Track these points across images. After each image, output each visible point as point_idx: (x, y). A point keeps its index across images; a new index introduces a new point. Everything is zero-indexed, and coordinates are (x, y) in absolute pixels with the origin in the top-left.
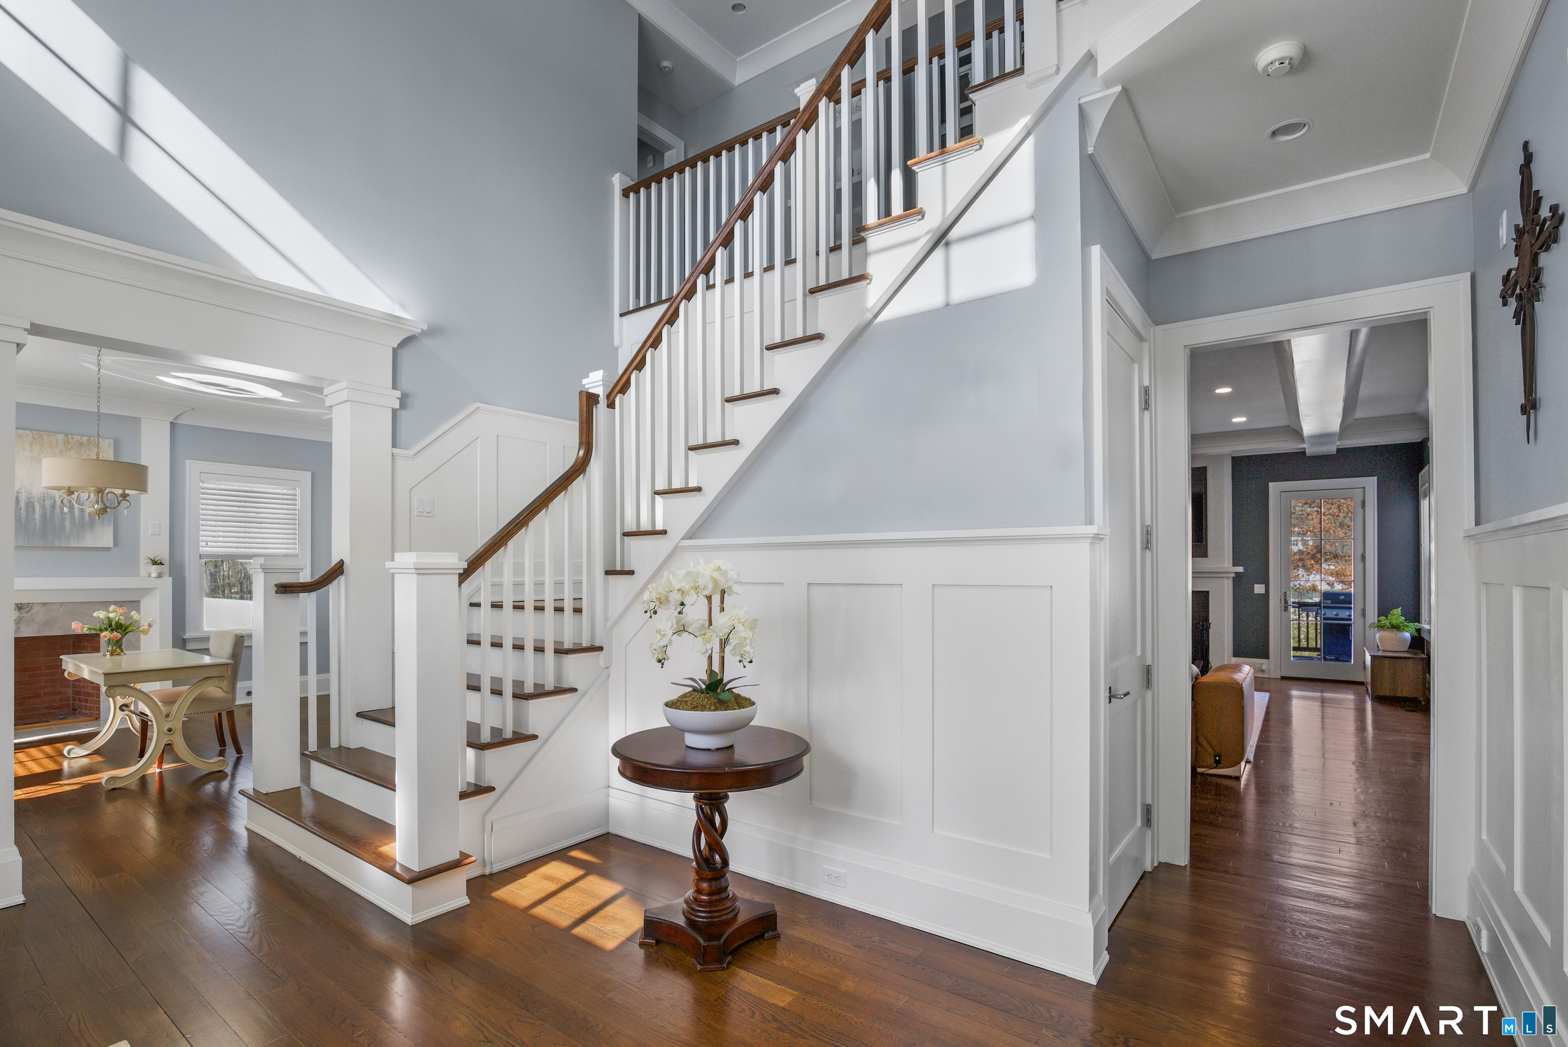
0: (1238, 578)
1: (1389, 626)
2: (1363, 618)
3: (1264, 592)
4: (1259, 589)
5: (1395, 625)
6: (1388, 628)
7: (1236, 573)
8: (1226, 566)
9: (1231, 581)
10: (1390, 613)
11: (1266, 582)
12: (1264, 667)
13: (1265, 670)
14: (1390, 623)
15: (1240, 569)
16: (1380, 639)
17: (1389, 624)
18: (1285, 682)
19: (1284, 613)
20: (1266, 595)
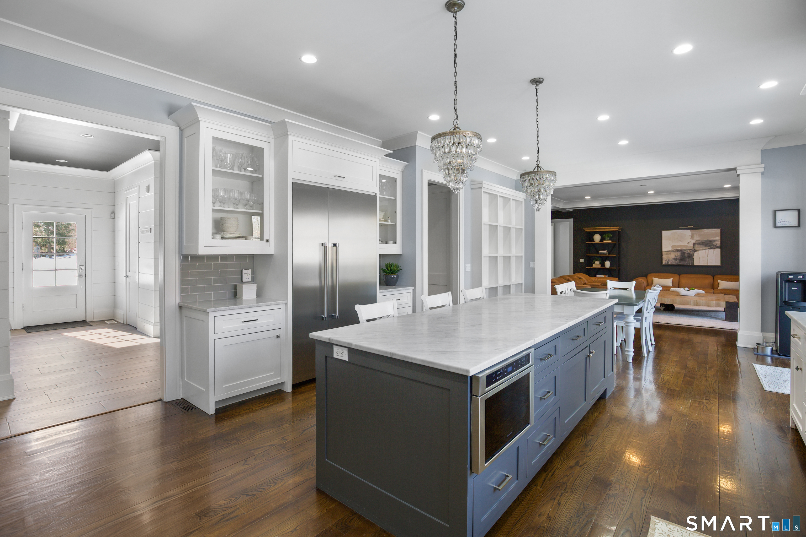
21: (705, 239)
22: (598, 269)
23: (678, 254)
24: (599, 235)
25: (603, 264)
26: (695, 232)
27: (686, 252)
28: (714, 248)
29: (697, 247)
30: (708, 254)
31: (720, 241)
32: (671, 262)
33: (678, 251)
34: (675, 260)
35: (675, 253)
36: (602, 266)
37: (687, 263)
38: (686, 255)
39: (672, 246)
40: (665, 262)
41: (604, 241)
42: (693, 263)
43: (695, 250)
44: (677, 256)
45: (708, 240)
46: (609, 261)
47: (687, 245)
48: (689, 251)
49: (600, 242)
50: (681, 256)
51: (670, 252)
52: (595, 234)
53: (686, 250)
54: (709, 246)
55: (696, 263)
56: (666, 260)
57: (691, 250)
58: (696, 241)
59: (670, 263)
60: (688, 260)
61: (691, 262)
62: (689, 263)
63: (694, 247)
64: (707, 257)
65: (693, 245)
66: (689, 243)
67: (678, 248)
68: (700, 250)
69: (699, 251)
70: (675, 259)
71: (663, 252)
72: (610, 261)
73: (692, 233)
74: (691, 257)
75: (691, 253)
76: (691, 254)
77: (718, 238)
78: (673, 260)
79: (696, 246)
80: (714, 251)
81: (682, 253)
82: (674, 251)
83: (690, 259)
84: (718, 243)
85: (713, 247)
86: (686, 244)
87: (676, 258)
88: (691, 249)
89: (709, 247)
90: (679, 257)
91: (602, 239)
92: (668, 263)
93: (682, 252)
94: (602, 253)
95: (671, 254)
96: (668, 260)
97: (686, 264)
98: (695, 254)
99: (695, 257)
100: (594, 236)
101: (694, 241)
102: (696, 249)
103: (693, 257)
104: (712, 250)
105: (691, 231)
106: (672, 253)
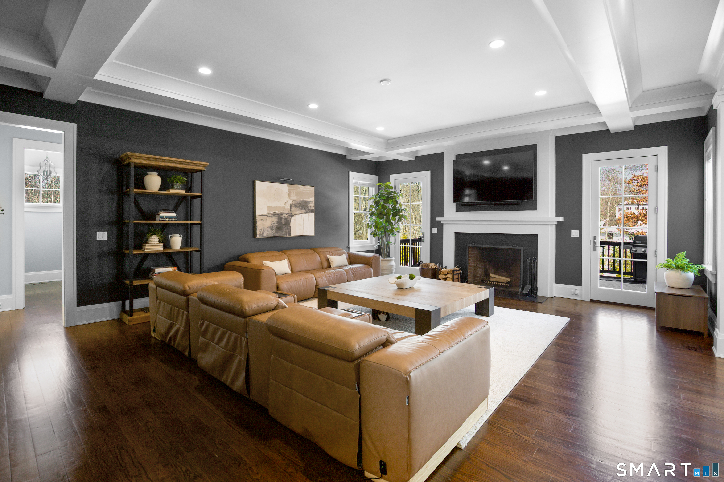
0: (559, 225)
1: (675, 267)
2: (655, 257)
3: (578, 236)
4: (575, 234)
5: (680, 266)
6: (674, 268)
7: (558, 222)
8: (550, 216)
9: (554, 227)
10: (676, 256)
11: (580, 228)
12: (577, 292)
13: (579, 294)
14: (675, 264)
15: (561, 219)
16: (667, 277)
17: (674, 266)
18: (592, 305)
19: (593, 252)
20: (580, 239)
21: (301, 200)
22: (156, 254)
23: (275, 219)
24: (158, 175)
25: (166, 243)
26: (292, 189)
27: (283, 216)
28: (309, 212)
29: (295, 210)
30: (304, 221)
31: (313, 202)
32: (267, 232)
33: (275, 215)
34: (271, 230)
35: (271, 218)
36: (165, 247)
37: (284, 233)
38: (283, 221)
39: (269, 208)
40: (260, 233)
41: (172, 191)
42: (290, 233)
43: (291, 214)
44: (273, 223)
45: (303, 201)
46: (178, 235)
47: (284, 207)
48: (286, 216)
49: (159, 190)
50: (278, 222)
51: (265, 216)
52: (148, 173)
53: (283, 214)
54: (305, 209)
55: (293, 234)
56: (261, 229)
57: (288, 214)
58: (293, 202)
59: (265, 235)
60: (284, 229)
61: (288, 232)
62: (286, 234)
63: (291, 211)
64: (303, 224)
65: (289, 207)
66: (286, 204)
67: (274, 210)
68: (297, 214)
69: (296, 216)
70: (271, 228)
71: (257, 217)
72: (182, 236)
73: (289, 189)
74: (287, 224)
75: (288, 218)
76: (288, 220)
77: (312, 199)
78: (269, 230)
79: (293, 208)
80: (309, 214)
81: (278, 219)
82: (270, 215)
83: (287, 228)
84: (312, 206)
85: (308, 210)
86: (283, 205)
87: (273, 226)
88: (288, 212)
89: (305, 211)
90: (276, 224)
91: (164, 186)
92: (263, 234)
93: (279, 216)
94: (167, 217)
95: (266, 220)
96: (264, 230)
97: (283, 235)
98: (292, 221)
99: (292, 224)
100: (145, 175)
101: (290, 202)
102: (293, 213)
103: (290, 225)
104: (307, 215)
105: (288, 186)
106: (268, 218)
